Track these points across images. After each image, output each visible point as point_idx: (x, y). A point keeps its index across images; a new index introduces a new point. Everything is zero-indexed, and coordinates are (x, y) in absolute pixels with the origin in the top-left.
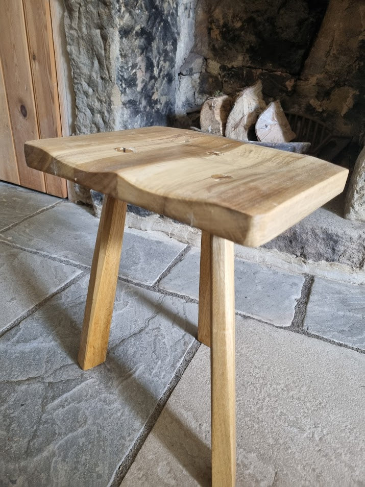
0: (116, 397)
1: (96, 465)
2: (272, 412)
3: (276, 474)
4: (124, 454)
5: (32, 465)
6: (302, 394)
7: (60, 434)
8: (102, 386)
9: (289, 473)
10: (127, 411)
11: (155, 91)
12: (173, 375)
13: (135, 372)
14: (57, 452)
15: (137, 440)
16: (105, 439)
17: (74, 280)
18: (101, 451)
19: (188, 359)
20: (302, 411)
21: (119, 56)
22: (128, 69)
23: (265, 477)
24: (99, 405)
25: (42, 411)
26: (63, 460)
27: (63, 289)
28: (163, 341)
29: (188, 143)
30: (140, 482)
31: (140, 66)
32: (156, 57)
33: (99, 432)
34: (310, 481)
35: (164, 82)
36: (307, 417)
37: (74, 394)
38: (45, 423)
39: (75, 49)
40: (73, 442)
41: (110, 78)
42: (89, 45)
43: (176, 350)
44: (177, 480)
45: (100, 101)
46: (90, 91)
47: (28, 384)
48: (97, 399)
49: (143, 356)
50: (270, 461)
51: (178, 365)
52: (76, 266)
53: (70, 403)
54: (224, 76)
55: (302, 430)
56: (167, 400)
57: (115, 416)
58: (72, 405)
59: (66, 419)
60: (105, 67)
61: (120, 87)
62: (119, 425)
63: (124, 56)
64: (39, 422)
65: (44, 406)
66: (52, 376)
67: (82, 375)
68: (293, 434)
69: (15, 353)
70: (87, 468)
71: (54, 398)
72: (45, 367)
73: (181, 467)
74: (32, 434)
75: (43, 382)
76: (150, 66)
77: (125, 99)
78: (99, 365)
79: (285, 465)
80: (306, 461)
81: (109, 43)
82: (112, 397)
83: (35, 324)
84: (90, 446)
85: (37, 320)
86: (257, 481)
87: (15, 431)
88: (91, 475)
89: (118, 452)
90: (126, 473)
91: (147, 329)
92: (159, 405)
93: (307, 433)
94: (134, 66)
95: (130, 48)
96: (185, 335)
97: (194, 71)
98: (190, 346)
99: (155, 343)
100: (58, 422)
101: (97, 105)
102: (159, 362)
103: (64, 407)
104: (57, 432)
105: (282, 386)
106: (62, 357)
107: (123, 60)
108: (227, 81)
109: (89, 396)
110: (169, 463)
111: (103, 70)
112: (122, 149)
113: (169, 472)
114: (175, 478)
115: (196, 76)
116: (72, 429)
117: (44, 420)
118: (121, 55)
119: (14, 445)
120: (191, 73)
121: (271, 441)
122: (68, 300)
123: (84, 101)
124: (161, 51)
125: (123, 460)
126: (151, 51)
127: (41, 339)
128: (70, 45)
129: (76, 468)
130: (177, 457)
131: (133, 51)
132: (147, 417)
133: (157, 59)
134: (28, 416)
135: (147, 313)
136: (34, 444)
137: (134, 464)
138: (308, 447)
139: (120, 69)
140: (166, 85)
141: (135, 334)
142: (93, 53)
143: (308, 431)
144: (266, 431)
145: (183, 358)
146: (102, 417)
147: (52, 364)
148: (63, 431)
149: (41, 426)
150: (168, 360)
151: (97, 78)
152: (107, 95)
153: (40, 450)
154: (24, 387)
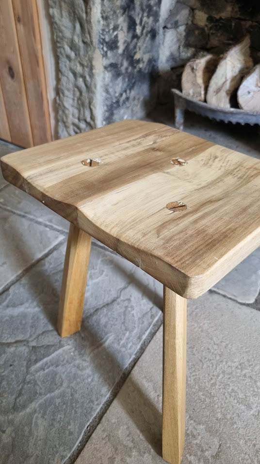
0: (87, 364)
1: (69, 424)
2: (224, 388)
3: (220, 445)
4: (92, 416)
5: (18, 419)
6: (255, 373)
7: (40, 394)
8: (76, 353)
9: (231, 446)
10: (96, 377)
11: (138, 50)
12: (139, 347)
13: (105, 341)
14: (38, 409)
15: (104, 405)
16: (77, 402)
17: (56, 246)
18: (73, 412)
19: (153, 331)
20: (252, 389)
21: (101, 19)
22: (109, 32)
23: (210, 448)
24: (73, 370)
25: (27, 372)
26: (43, 417)
27: (47, 255)
28: (132, 312)
29: (155, 146)
30: (104, 442)
31: (122, 27)
32: (139, 14)
33: (72, 395)
34: (249, 455)
35: (148, 39)
36: (255, 396)
37: (53, 358)
38: (29, 382)
39: (57, 13)
40: (51, 402)
41: (91, 42)
42: (71, 8)
43: (143, 322)
44: (134, 443)
45: (82, 65)
46: (73, 55)
47: (16, 347)
48: (72, 365)
49: (113, 327)
50: (216, 433)
51: (144, 337)
52: (58, 231)
53: (49, 367)
54: (211, 28)
55: (249, 407)
56: (132, 370)
57: (86, 381)
58: (51, 368)
59: (45, 381)
60: (87, 30)
61: (102, 50)
62: (89, 390)
63: (105, 18)
64: (24, 382)
65: (28, 367)
66: (35, 341)
67: (60, 341)
68: (240, 411)
69: (5, 316)
70: (61, 425)
71: (36, 361)
72: (29, 332)
73: (138, 432)
74: (18, 392)
75: (28, 346)
76: (132, 25)
77: (106, 62)
78: (75, 333)
79: (229, 438)
80: (248, 436)
81: (90, 6)
82: (85, 364)
83: (22, 290)
84: (64, 406)
85: (24, 286)
86: (202, 451)
87: (5, 388)
88: (64, 432)
89: (87, 414)
90: (92, 433)
91: (119, 300)
92: (124, 374)
93: (253, 411)
94: (116, 28)
95: (111, 10)
96: (153, 307)
97: (180, 23)
98: (156, 319)
99: (125, 315)
100: (39, 383)
101: (79, 69)
102: (127, 334)
103: (44, 370)
104: (38, 392)
105: (237, 364)
106: (44, 323)
107: (105, 23)
108: (214, 34)
109: (65, 362)
110: (128, 428)
111: (85, 34)
112: (89, 161)
113: (128, 436)
114: (132, 441)
115: (182, 29)
116: (51, 390)
117: (28, 380)
118: (102, 17)
119: (4, 401)
120: (176, 25)
121: (219, 416)
122: (51, 266)
123: (67, 65)
124: (144, 7)
125: (91, 421)
126: (134, 8)
127: (27, 305)
128: (52, 8)
129: (52, 425)
130: (136, 423)
131: (115, 12)
132: (113, 384)
133: (140, 16)
134: (16, 376)
135: (120, 282)
136: (20, 401)
137: (100, 426)
138: (253, 424)
139: (101, 32)
140: (150, 42)
141: (108, 304)
142: (75, 16)
143: (255, 409)
144: (217, 406)
145: (149, 331)
146: (75, 382)
147: (35, 330)
148: (43, 391)
149: (26, 386)
150: (135, 332)
151: (79, 41)
152: (89, 59)
153: (24, 407)
154: (12, 349)
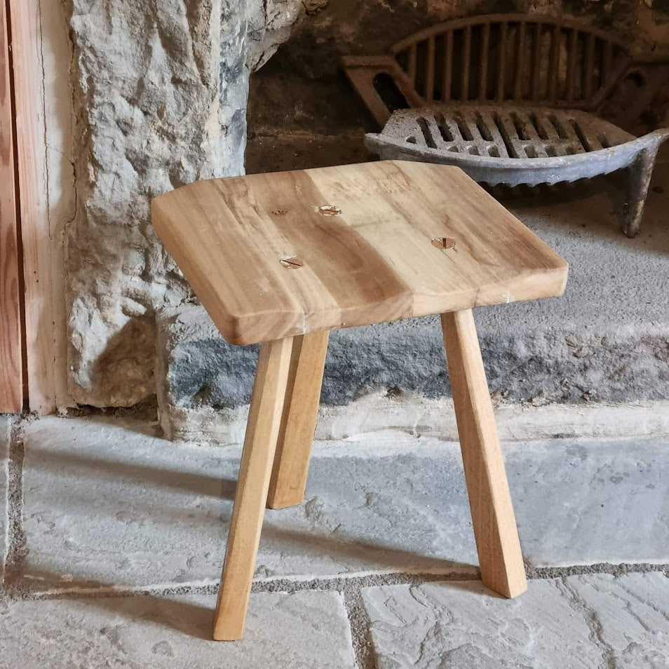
21: (220, 21)
22: (234, 43)
39: (95, 24)
41: (204, 79)
42: (140, 9)
45: (170, 136)
46: (137, 115)
60: (191, 54)
61: (220, 91)
63: (227, 17)
77: (226, 114)
107: (226, 26)
111: (182, 63)
118: (222, 17)
123: (118, 143)
128: (81, 14)
142: (150, 25)
151: (162, 82)
152: (193, 120)
